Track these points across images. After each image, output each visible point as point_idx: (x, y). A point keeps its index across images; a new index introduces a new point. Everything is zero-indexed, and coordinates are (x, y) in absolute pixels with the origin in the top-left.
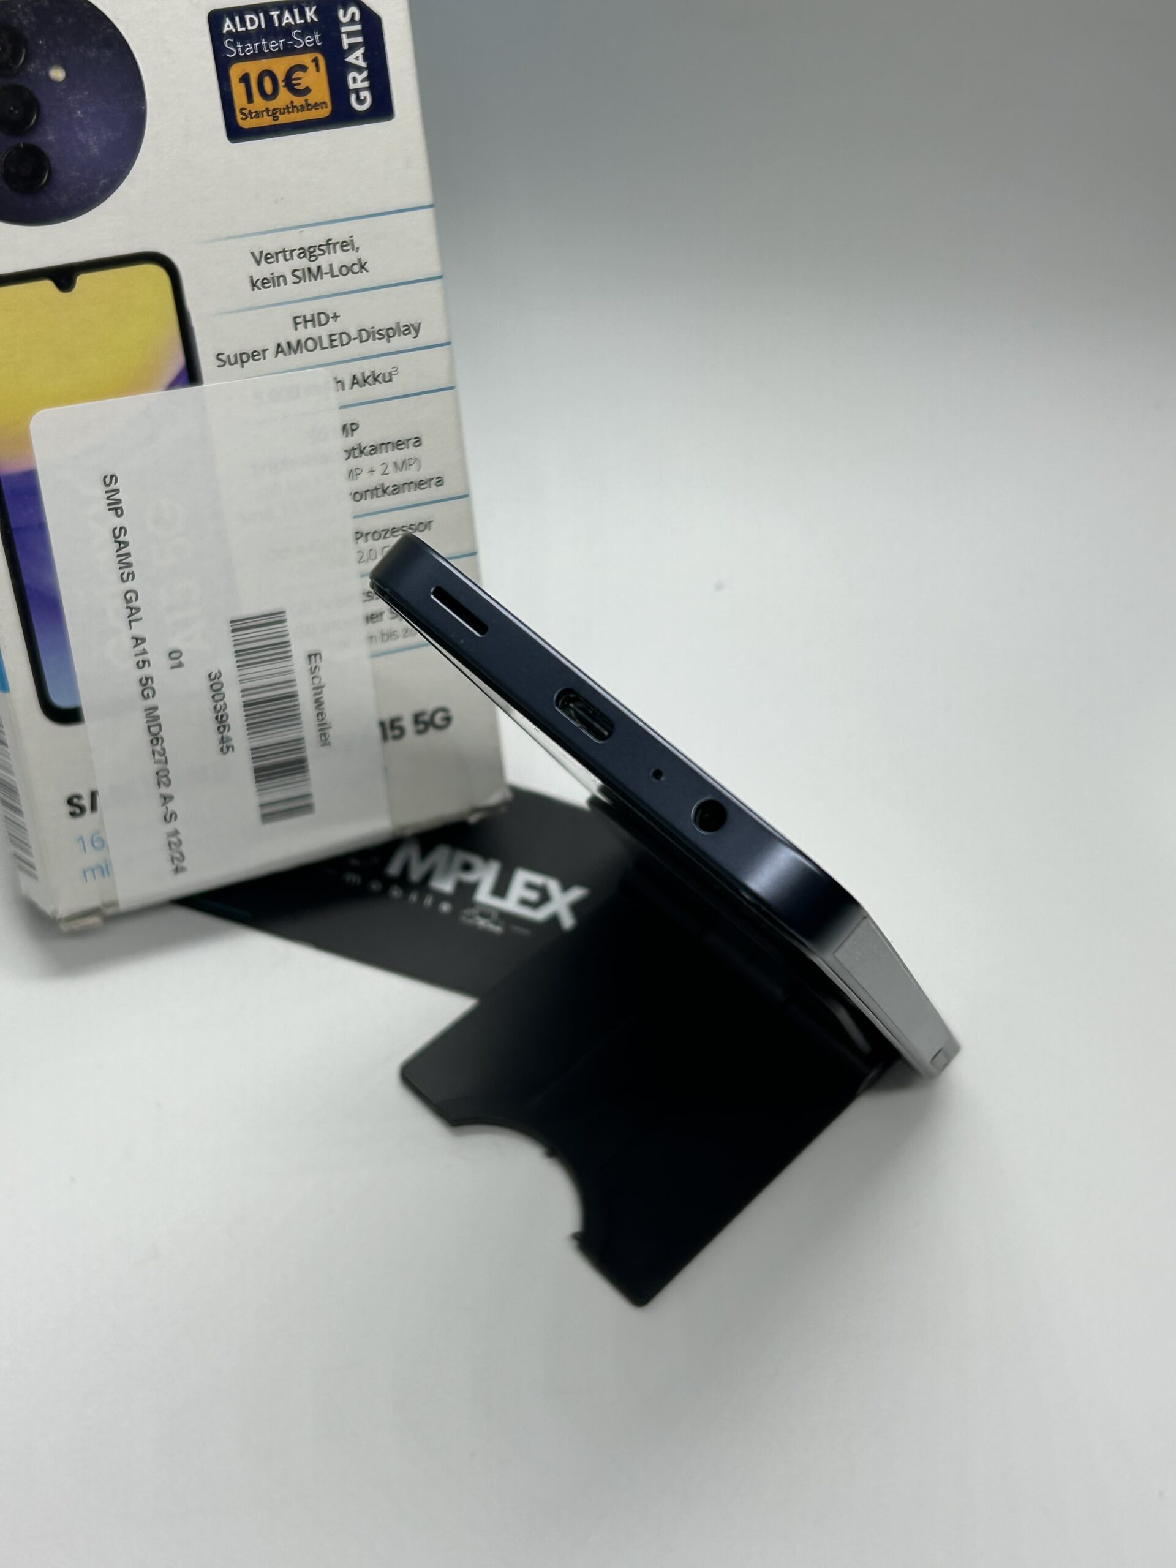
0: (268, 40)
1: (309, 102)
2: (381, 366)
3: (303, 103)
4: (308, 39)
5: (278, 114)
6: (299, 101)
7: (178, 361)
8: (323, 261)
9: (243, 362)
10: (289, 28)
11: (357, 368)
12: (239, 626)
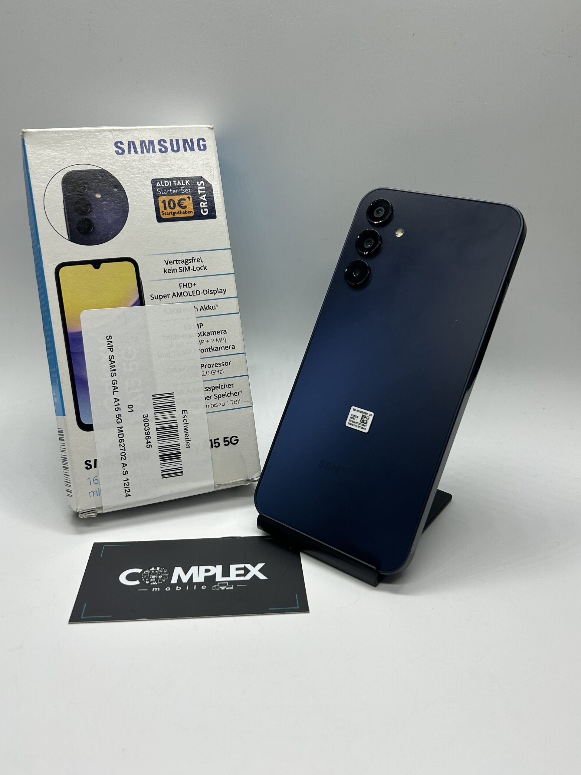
0: (172, 190)
1: (186, 211)
2: (212, 304)
3: (184, 211)
4: (186, 191)
5: (175, 214)
6: (182, 210)
7: (137, 297)
8: (191, 265)
9: (160, 298)
10: (180, 186)
11: (203, 304)
12: (156, 397)
